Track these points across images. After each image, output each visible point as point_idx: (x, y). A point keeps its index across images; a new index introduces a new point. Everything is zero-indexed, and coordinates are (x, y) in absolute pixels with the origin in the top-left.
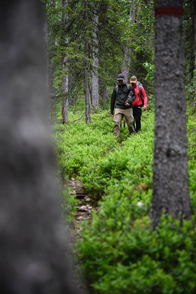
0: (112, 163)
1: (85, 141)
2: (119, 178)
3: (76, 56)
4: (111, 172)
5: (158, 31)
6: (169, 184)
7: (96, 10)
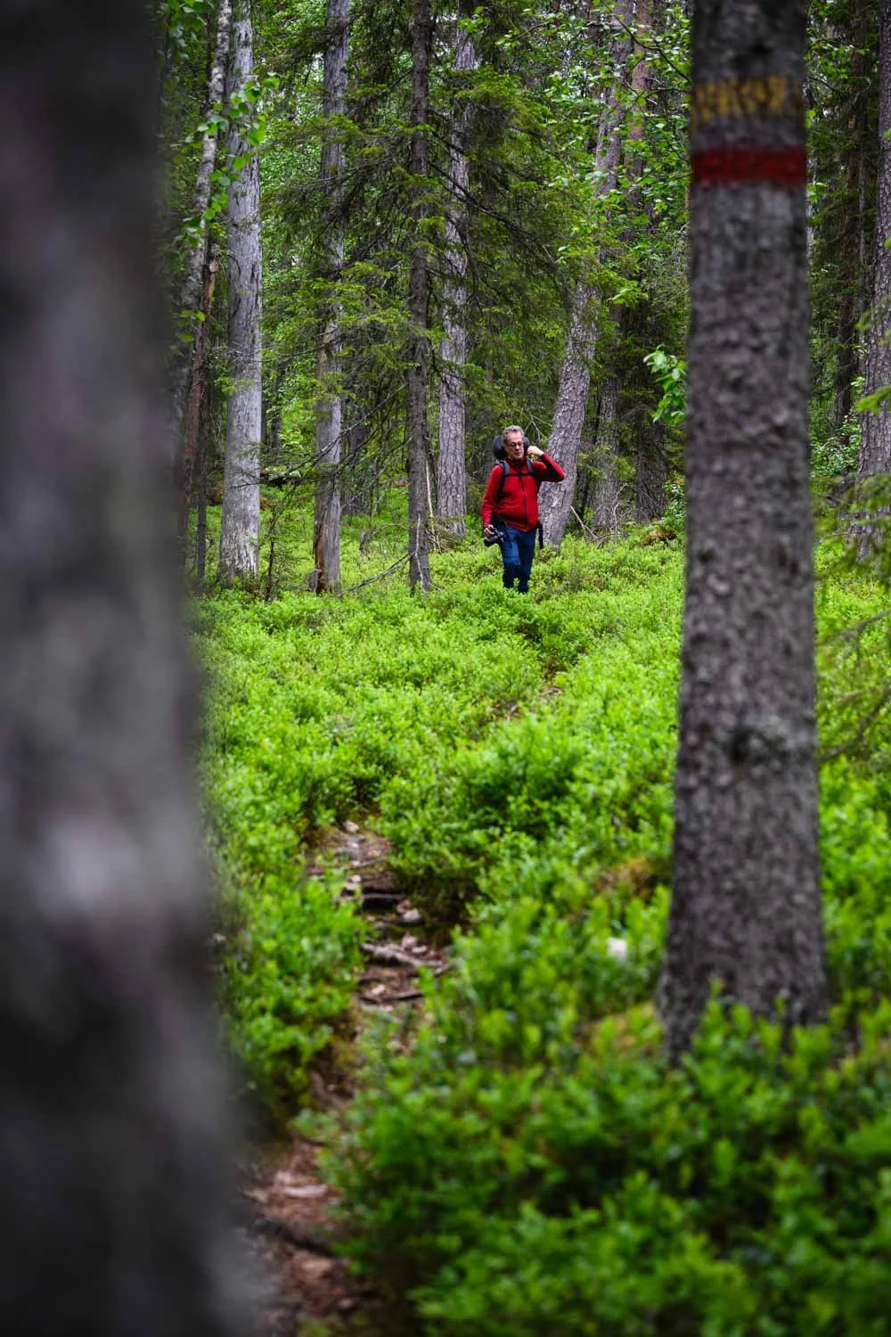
0: (510, 767)
1: (404, 670)
2: (537, 830)
3: (374, 317)
4: (508, 803)
5: (702, 244)
6: (740, 875)
7: (459, 135)
